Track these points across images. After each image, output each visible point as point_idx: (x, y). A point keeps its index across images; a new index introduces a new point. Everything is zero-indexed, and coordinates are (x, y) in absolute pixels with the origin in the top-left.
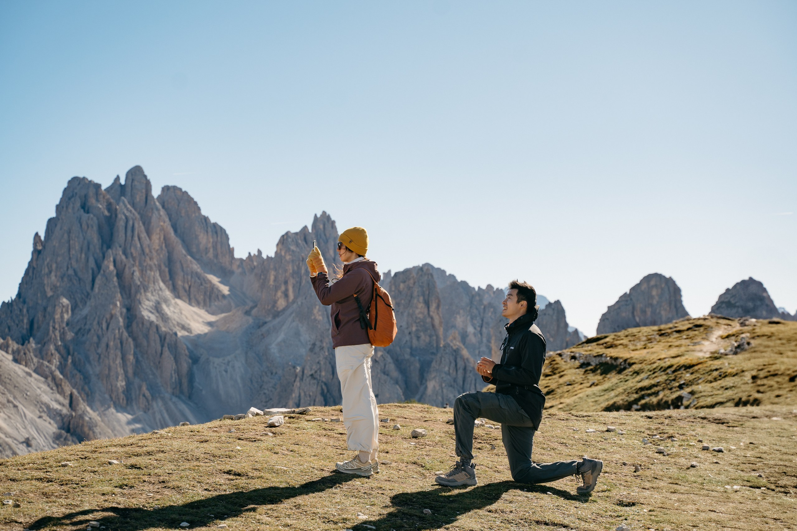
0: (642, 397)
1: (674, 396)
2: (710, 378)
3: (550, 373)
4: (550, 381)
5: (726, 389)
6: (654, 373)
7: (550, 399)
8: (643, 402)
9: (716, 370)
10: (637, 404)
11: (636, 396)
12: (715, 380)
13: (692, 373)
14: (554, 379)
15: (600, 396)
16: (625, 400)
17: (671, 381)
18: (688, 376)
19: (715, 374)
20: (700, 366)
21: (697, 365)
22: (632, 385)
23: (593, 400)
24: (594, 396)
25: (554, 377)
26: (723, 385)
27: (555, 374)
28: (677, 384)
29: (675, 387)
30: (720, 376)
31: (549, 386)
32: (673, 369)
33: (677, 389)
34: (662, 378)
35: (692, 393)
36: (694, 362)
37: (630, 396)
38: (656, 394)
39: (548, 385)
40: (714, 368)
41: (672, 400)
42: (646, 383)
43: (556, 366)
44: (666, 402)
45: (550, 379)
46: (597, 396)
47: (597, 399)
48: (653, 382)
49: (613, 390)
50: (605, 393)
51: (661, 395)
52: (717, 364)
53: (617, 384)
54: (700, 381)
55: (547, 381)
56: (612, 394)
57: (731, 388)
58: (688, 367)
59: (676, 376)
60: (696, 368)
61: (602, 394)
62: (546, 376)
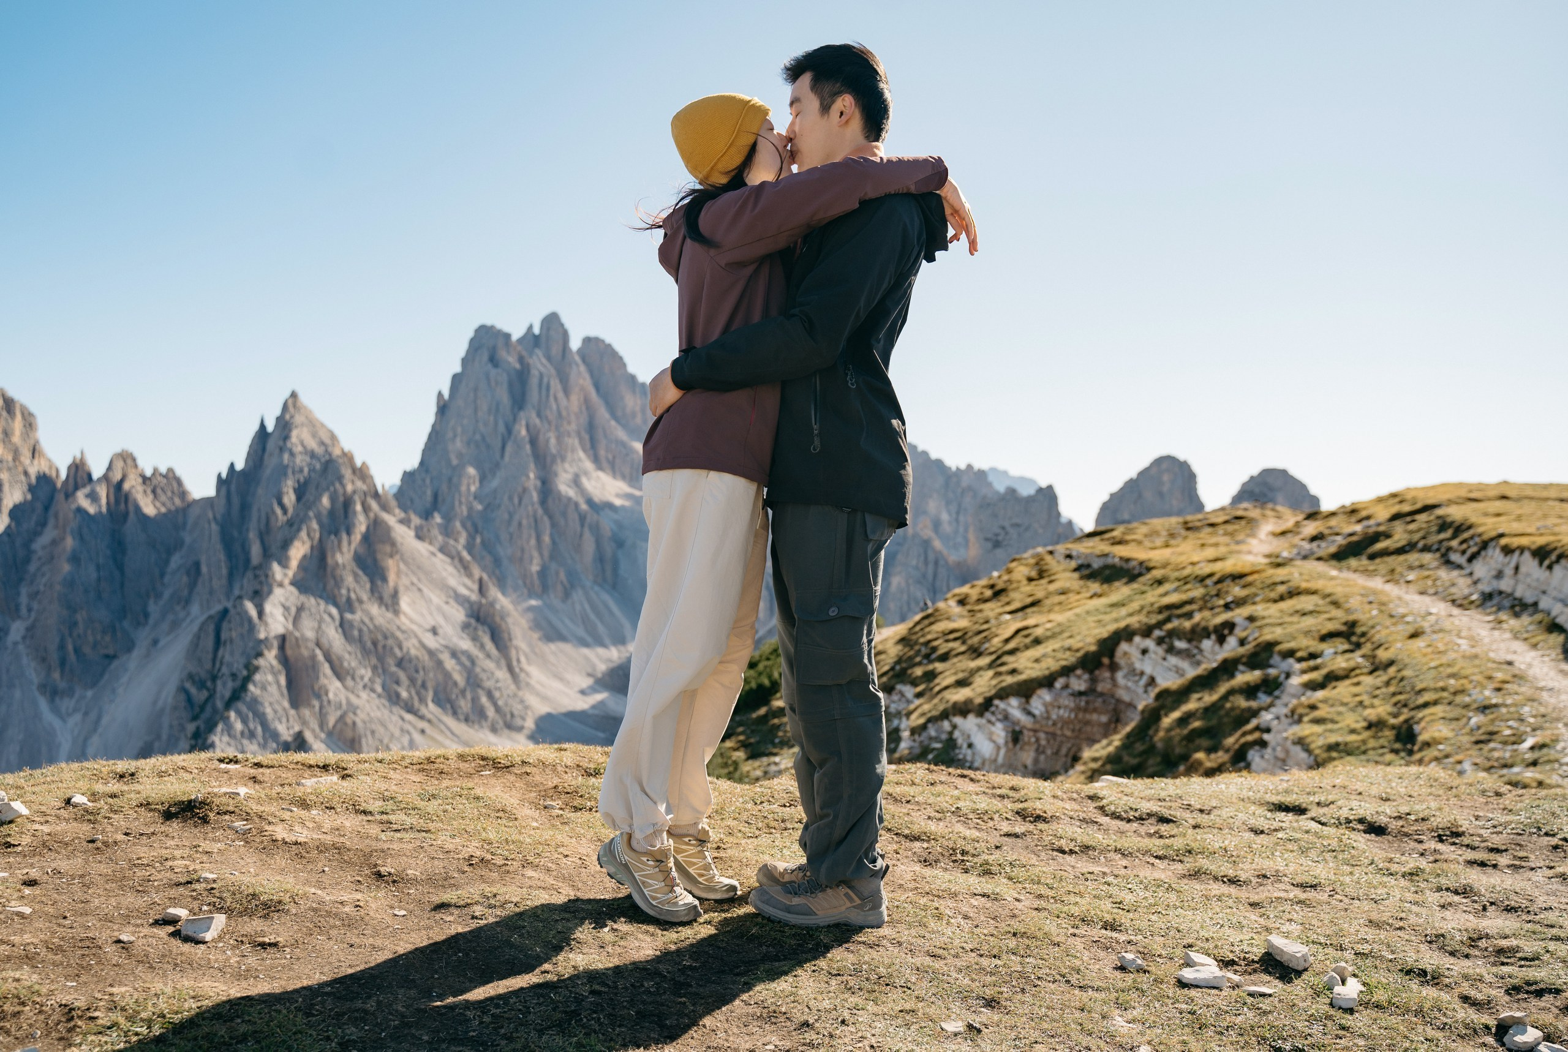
0: (1168, 620)
1: (1219, 620)
2: (1273, 595)
3: (1037, 576)
4: (1036, 588)
5: (1304, 614)
6: (1186, 583)
7: (1033, 611)
8: (1169, 626)
9: (1283, 583)
10: (1161, 629)
11: (1161, 617)
12: (1282, 598)
13: (1244, 586)
14: (1041, 585)
15: (1105, 613)
16: (1144, 622)
17: (1212, 597)
18: (1237, 591)
19: (1282, 589)
20: (1255, 576)
21: (1252, 573)
22: (1153, 600)
23: (1095, 618)
24: (1097, 613)
25: (1041, 581)
26: (1298, 607)
27: (1043, 577)
28: (1222, 602)
29: (1219, 606)
30: (1290, 592)
31: (1034, 594)
32: (1215, 578)
33: (1222, 609)
34: (1198, 592)
35: (1251, 619)
36: (1247, 570)
37: (1150, 616)
38: (1189, 615)
39: (1033, 592)
40: (1278, 579)
41: (1216, 627)
42: (1174, 598)
43: (1044, 567)
44: (1205, 629)
45: (1035, 585)
46: (1101, 613)
47: (1101, 617)
48: (1184, 597)
49: (1123, 605)
50: (1113, 608)
51: (1197, 617)
52: (1281, 573)
53: (1129, 596)
54: (1258, 599)
55: (1032, 587)
56: (1123, 611)
57: (1311, 612)
58: (1236, 577)
59: (1219, 590)
60: (1250, 579)
61: (1108, 610)
62: (1030, 580)
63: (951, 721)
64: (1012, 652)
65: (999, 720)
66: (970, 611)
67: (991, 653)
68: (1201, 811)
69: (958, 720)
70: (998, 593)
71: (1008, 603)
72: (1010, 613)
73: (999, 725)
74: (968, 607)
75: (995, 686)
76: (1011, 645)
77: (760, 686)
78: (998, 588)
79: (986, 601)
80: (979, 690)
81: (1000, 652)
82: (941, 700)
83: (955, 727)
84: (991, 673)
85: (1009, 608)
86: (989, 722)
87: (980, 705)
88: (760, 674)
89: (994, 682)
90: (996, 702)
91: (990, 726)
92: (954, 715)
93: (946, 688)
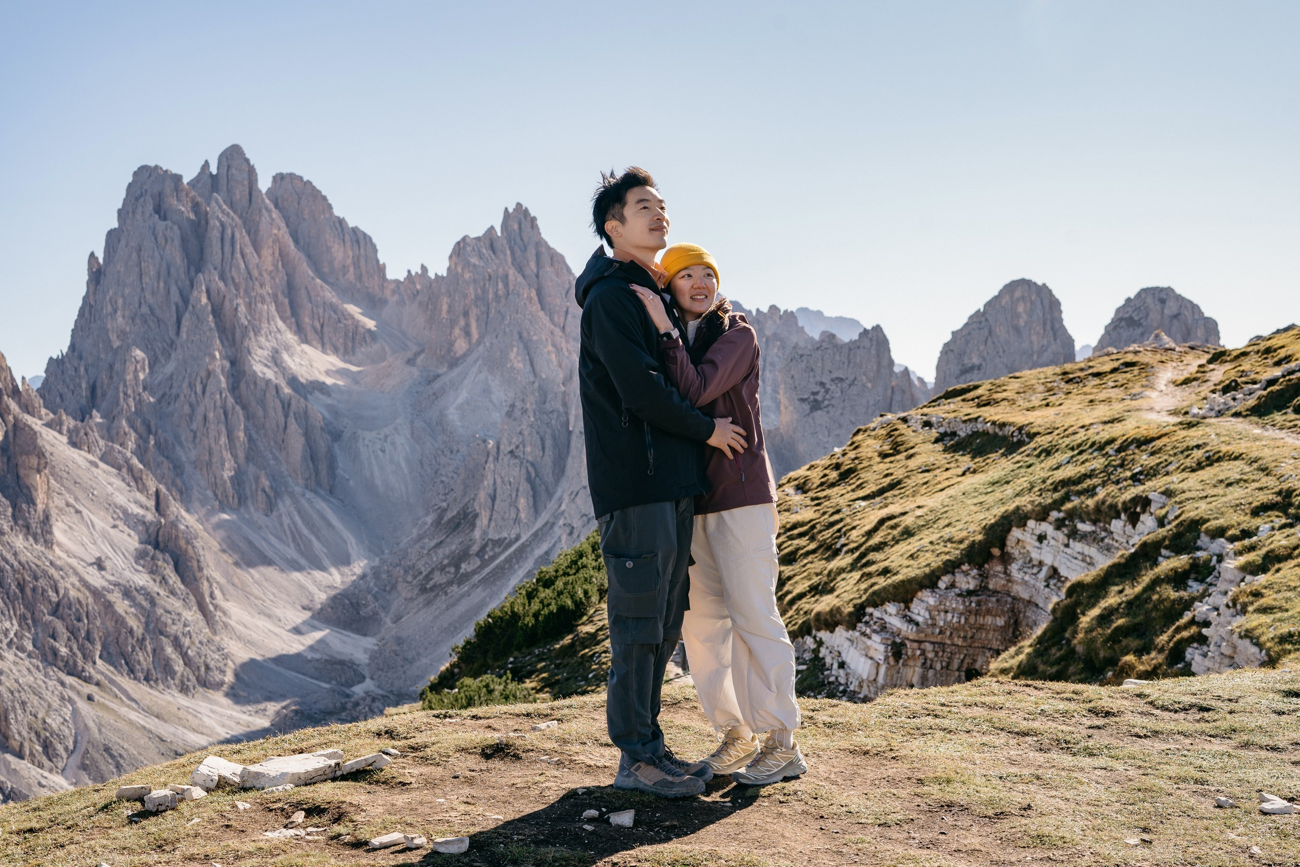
0: (1066, 498)
1: (1128, 496)
2: (1188, 462)
3: (891, 451)
4: (892, 465)
5: (1229, 485)
6: (1081, 453)
7: (895, 496)
8: (1068, 506)
9: (1198, 447)
10: (1060, 511)
11: (1057, 495)
12: (1200, 466)
13: (1153, 454)
14: (898, 461)
15: (987, 493)
16: (1036, 503)
17: (1115, 467)
18: (1144, 460)
19: (1198, 454)
20: (1164, 440)
21: (1159, 438)
22: (1044, 474)
23: (975, 501)
24: (976, 494)
25: (898, 457)
26: (1222, 477)
27: (899, 452)
28: (1128, 474)
29: (1126, 480)
30: (1208, 458)
31: (892, 474)
32: (1116, 445)
33: (1130, 482)
34: (1098, 463)
35: (1168, 493)
36: (1153, 433)
37: (1044, 495)
38: (1091, 492)
39: (889, 471)
40: (1193, 443)
41: (1124, 503)
42: (1069, 472)
43: (899, 439)
44: (1113, 507)
45: (891, 462)
46: (981, 494)
47: (982, 498)
48: (1082, 469)
49: (1008, 482)
50: (994, 487)
51: (1101, 493)
52: (1194, 436)
53: (1013, 471)
54: (1171, 468)
55: (888, 465)
56: (1009, 490)
57: (1238, 482)
58: (1142, 442)
59: (1124, 460)
60: (1159, 443)
61: (989, 490)
62: (884, 456)
63: (815, 637)
64: (879, 548)
65: (874, 631)
66: (813, 499)
67: (852, 551)
68: (1230, 700)
69: (823, 635)
70: (846, 475)
71: (860, 486)
72: (864, 498)
73: (876, 638)
74: (810, 494)
75: (866, 590)
76: (876, 539)
77: (562, 609)
78: (844, 468)
79: (833, 485)
80: (846, 597)
81: (863, 549)
82: (798, 610)
83: (820, 643)
84: (856, 575)
85: (861, 493)
86: (864, 634)
87: (850, 614)
88: (560, 593)
89: (863, 586)
90: (869, 610)
91: (865, 639)
92: (819, 630)
93: (801, 596)
